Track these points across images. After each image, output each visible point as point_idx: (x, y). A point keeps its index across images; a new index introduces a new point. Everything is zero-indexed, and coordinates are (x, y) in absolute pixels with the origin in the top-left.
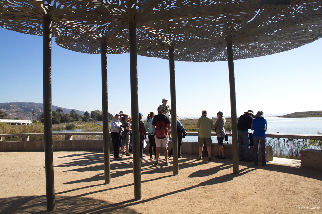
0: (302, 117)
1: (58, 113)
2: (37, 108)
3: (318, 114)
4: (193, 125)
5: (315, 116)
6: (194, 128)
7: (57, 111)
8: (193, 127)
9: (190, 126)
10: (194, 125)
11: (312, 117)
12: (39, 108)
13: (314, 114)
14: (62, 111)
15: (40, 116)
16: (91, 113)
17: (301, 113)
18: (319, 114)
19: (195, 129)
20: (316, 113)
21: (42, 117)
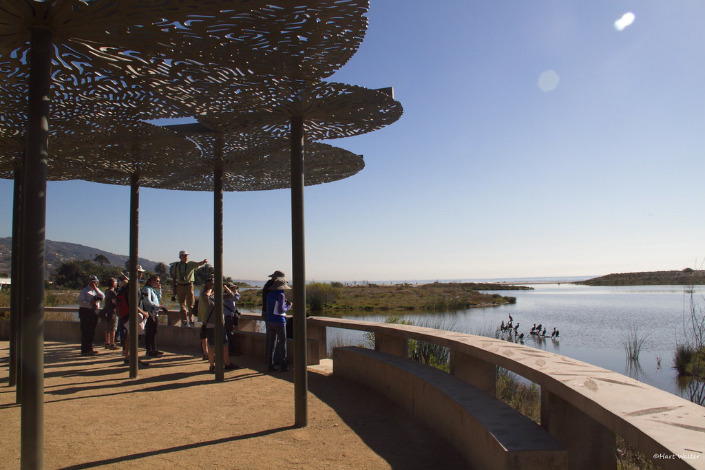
0: (623, 284)
1: (97, 264)
2: (53, 253)
3: (656, 278)
4: (371, 298)
5: (649, 284)
6: (369, 306)
7: (96, 260)
8: (369, 301)
9: (362, 301)
10: (374, 297)
11: (645, 284)
12: (59, 252)
13: (649, 279)
14: (107, 261)
15: (57, 270)
16: (170, 266)
17: (622, 275)
18: (659, 278)
19: (372, 308)
20: (653, 277)
21: (59, 274)
